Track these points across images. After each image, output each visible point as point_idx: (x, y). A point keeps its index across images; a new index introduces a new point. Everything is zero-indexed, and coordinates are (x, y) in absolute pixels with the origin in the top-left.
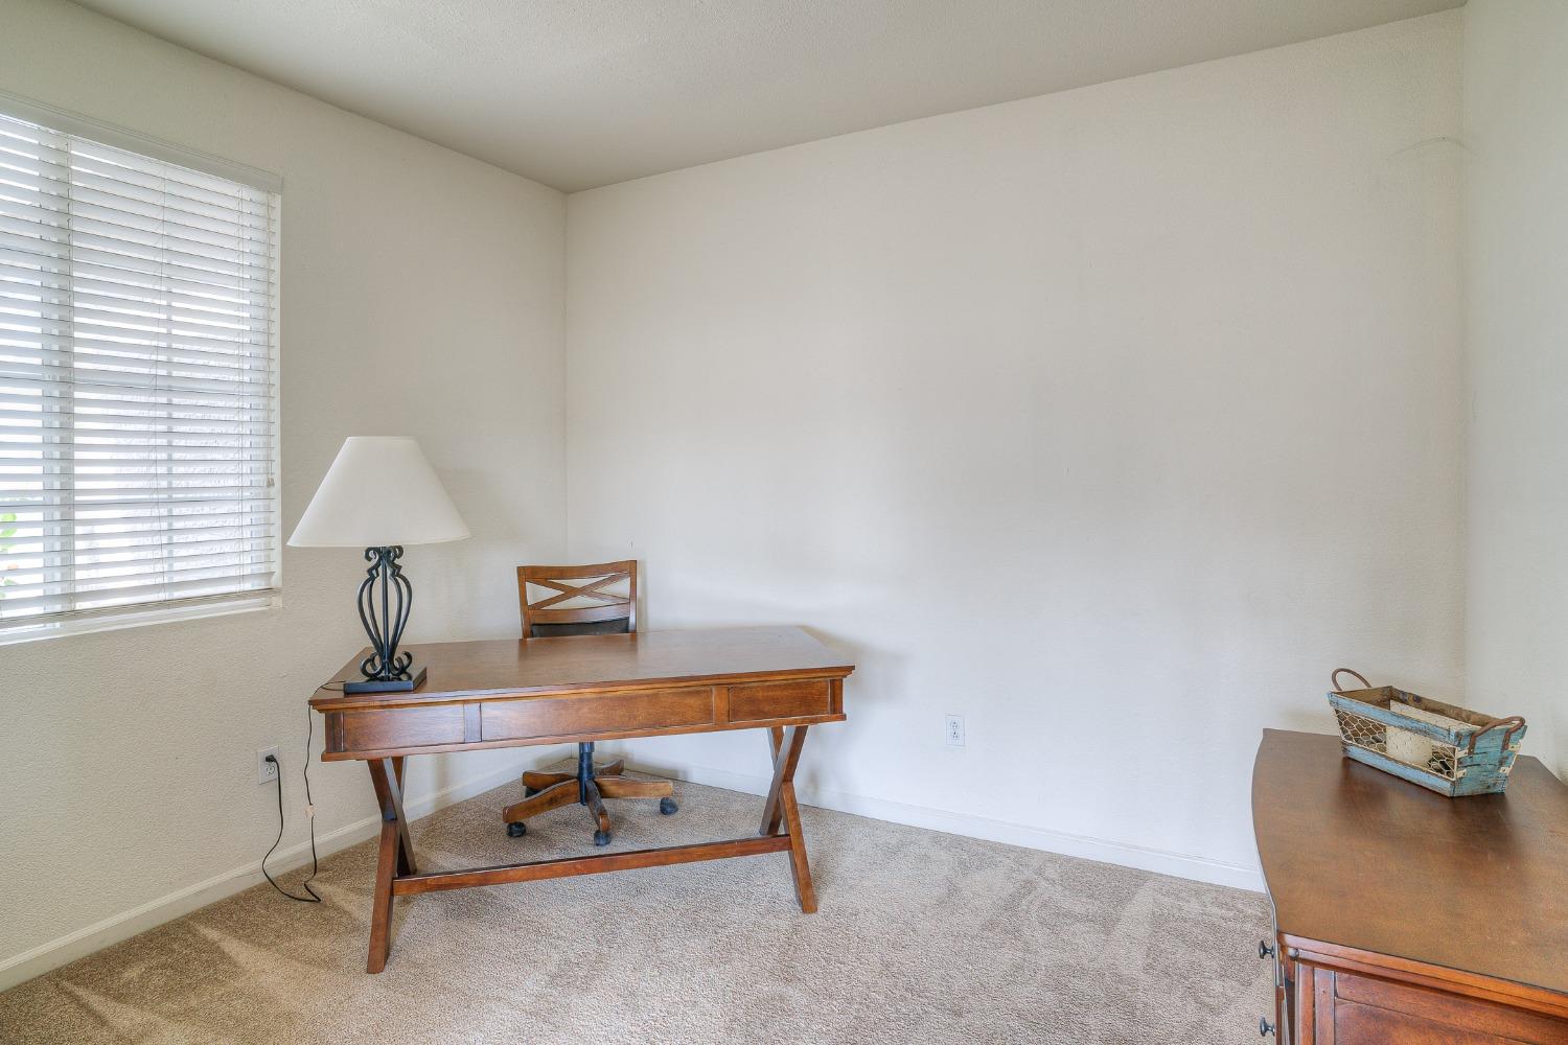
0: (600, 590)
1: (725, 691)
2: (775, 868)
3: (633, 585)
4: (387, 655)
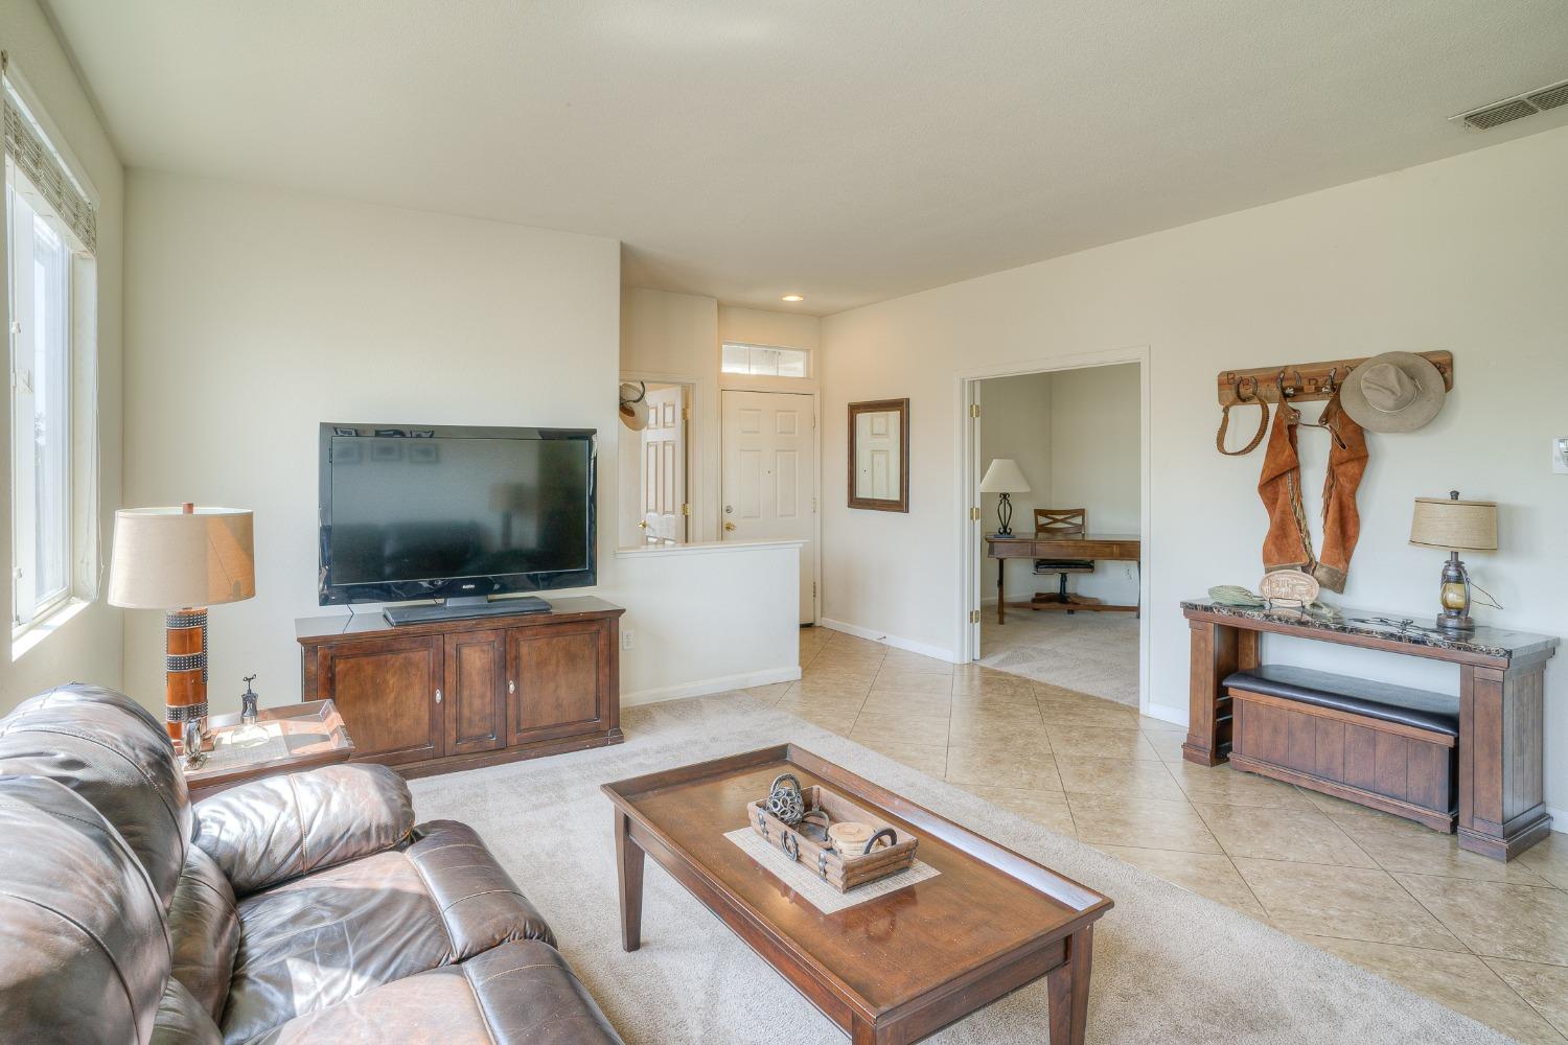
0: (1069, 520)
3: (1083, 519)
4: (1005, 528)
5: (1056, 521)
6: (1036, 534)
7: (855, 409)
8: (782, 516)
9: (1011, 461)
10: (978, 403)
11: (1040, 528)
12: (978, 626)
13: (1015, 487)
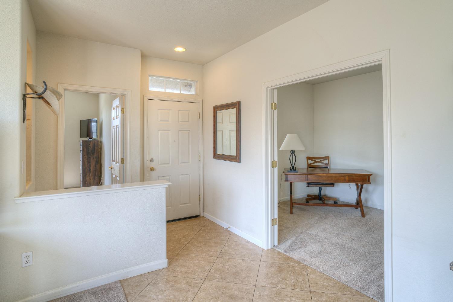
0: (322, 162)
1: (348, 177)
2: (358, 212)
3: (329, 161)
4: (293, 167)
5: (316, 162)
6: (308, 169)
7: (216, 109)
8: (181, 163)
9: (296, 135)
10: (276, 101)
11: (310, 166)
12: (276, 227)
13: (298, 147)
